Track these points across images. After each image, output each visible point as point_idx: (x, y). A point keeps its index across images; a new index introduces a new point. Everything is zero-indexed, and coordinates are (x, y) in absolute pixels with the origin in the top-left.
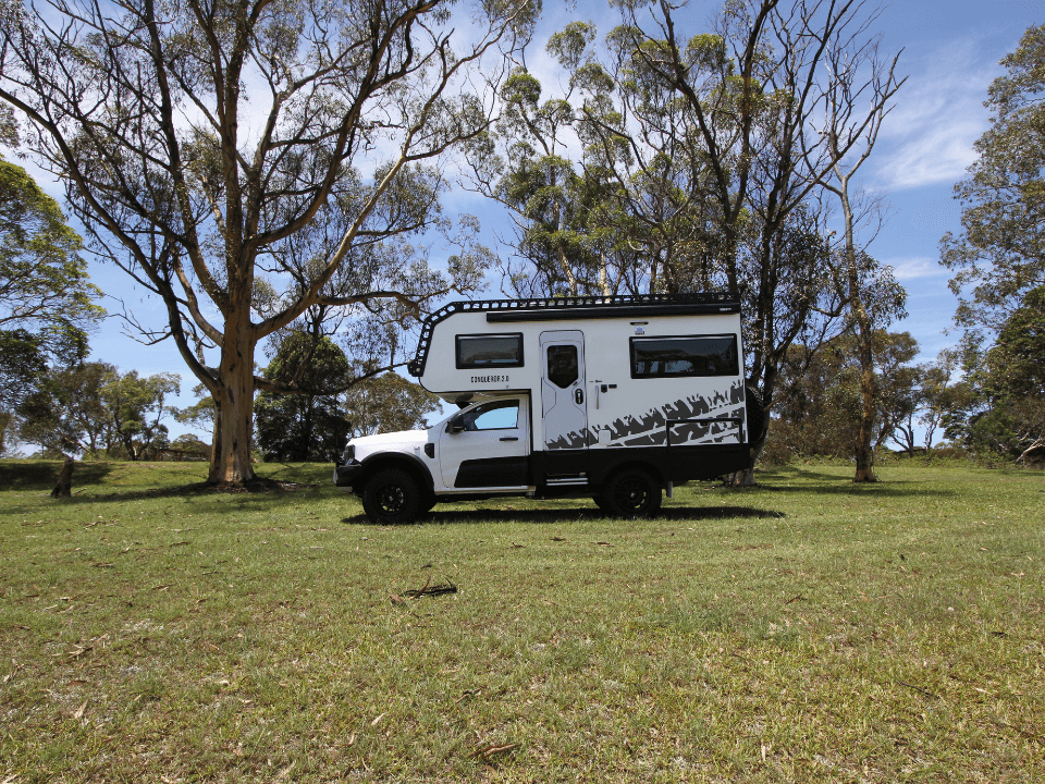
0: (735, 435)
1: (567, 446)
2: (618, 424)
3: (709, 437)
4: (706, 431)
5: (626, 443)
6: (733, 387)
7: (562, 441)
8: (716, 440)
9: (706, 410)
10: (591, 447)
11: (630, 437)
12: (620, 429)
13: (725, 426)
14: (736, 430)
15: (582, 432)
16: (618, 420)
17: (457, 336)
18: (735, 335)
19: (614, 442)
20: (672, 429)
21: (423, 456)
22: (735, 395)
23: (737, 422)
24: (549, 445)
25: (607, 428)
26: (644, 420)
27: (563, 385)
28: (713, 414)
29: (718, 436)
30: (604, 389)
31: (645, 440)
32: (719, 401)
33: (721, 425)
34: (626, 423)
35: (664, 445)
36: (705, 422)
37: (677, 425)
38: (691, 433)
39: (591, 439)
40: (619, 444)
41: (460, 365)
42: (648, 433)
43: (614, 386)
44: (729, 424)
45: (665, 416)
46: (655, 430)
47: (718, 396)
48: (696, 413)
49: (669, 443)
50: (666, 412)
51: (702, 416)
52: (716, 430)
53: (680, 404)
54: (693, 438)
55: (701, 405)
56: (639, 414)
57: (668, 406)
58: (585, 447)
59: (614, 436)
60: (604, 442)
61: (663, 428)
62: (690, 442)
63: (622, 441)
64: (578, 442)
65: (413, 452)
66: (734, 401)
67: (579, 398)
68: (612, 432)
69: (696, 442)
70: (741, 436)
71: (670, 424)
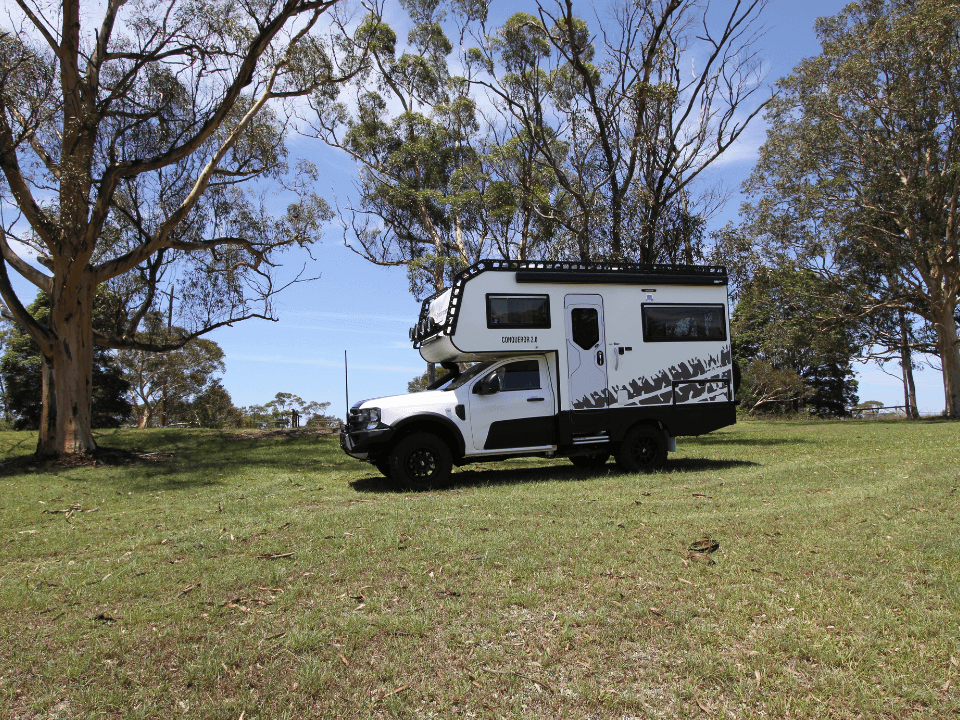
0: (725, 394)
1: (591, 405)
2: (633, 384)
3: (706, 395)
4: (702, 391)
5: (641, 402)
6: (722, 352)
7: (586, 400)
8: (712, 399)
9: (703, 372)
10: (612, 406)
11: (644, 396)
12: (636, 389)
13: (717, 386)
14: (725, 390)
15: (604, 392)
16: (633, 380)
17: (488, 295)
18: (723, 305)
19: (631, 401)
20: (677, 389)
21: (455, 418)
22: (725, 358)
23: (726, 382)
24: (575, 405)
25: (624, 388)
26: (654, 381)
27: (586, 347)
28: (708, 376)
29: (712, 395)
30: (621, 351)
31: (655, 399)
32: (712, 363)
33: (714, 385)
34: (640, 383)
35: (671, 403)
36: (702, 383)
37: (681, 385)
38: (692, 393)
39: (611, 400)
40: (634, 404)
41: (491, 325)
42: (658, 393)
43: (629, 349)
44: (720, 384)
45: (671, 378)
46: (664, 390)
47: (712, 360)
48: (695, 374)
49: (674, 402)
50: (672, 373)
51: (700, 377)
52: (711, 390)
53: (682, 366)
54: (693, 397)
55: (699, 368)
56: (651, 375)
57: (673, 368)
58: (606, 407)
59: (631, 396)
60: (622, 401)
61: (670, 388)
62: (691, 401)
63: (636, 400)
64: (600, 401)
65: (444, 414)
66: (724, 364)
67: (600, 360)
68: (629, 391)
69: (696, 401)
70: (729, 395)
71: (675, 385)
